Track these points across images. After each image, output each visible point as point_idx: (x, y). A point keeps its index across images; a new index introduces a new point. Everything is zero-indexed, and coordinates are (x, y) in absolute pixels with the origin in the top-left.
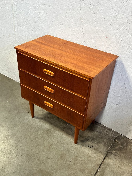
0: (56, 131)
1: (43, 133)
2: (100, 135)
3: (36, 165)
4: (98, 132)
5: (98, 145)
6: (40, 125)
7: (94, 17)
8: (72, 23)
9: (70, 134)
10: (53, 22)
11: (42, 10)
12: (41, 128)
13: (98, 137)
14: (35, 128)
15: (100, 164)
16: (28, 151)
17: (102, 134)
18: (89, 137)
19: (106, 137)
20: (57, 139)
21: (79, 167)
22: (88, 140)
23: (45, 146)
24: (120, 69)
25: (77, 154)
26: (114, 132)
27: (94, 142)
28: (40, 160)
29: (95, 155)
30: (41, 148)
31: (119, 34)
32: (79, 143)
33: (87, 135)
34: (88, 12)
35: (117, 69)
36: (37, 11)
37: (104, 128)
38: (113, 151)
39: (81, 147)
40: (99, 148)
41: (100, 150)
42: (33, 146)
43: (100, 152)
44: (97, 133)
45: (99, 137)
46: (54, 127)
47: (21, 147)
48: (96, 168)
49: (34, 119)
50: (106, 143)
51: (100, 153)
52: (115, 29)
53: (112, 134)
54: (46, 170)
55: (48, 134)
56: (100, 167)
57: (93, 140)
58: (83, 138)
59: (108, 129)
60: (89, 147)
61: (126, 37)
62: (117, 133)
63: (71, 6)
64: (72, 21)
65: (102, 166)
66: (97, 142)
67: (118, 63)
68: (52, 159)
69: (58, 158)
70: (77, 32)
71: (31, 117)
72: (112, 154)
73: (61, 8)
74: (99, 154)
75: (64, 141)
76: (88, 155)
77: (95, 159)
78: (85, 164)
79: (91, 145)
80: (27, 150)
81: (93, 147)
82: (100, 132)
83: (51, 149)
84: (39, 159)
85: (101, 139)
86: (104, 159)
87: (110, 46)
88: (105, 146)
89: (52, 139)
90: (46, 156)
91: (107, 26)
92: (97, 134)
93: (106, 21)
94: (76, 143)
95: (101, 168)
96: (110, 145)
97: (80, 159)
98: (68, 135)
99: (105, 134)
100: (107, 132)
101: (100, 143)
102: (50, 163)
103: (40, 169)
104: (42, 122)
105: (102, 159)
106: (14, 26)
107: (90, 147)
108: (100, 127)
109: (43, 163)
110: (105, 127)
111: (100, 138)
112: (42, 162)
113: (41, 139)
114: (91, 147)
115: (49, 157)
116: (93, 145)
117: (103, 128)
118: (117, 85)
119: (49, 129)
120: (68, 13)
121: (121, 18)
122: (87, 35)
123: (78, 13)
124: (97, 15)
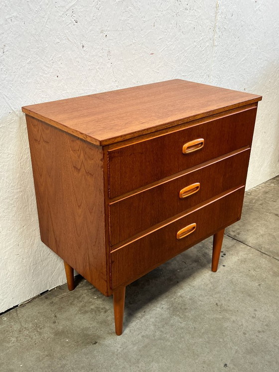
0: (179, 294)
1: (181, 318)
3: (274, 338)
6: (152, 320)
8: (84, 48)
9: (190, 275)
12: (163, 319)
14: (161, 331)
15: (259, 252)
16: (237, 349)
20: (201, 295)
21: (269, 276)
23: (223, 318)
25: (241, 274)
29: (241, 253)
38: (232, 234)
39: (224, 266)
46: (164, 296)
47: (226, 365)
51: (236, 247)
55: (186, 309)
56: (265, 254)
60: (222, 256)
63: (76, 7)
65: (262, 251)
68: (255, 310)
71: (118, 337)
72: (237, 236)
75: (207, 285)
77: (251, 255)
78: (262, 268)
80: (236, 352)
83: (231, 308)
84: (259, 332)
91: (149, 31)
93: (148, 21)
97: (253, 273)
98: (192, 278)
104: (144, 316)
105: (249, 247)
112: (266, 327)
113: (200, 323)
114: (225, 254)
115: (253, 315)
119: (172, 306)
120: (70, 26)
121: (167, 9)
122: (119, 64)
123: (94, 18)
124: (131, 14)
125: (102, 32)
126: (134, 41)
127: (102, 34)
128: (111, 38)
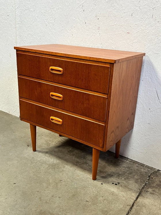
0: (66, 166)
1: (47, 168)
3: (35, 205)
4: (125, 167)
5: (126, 182)
6: (44, 159)
7: (111, 11)
8: (86, 24)
9: (85, 169)
10: (62, 27)
11: (50, 15)
12: (45, 162)
13: (126, 173)
14: (37, 162)
15: (132, 204)
17: (131, 169)
18: (113, 172)
19: (137, 173)
20: (68, 174)
21: (101, 208)
22: (112, 175)
23: (50, 183)
24: (149, 72)
25: (97, 192)
26: (148, 167)
27: (120, 178)
28: (42, 198)
29: (123, 193)
30: (44, 184)
31: (144, 26)
32: (99, 179)
33: (111, 171)
34: (104, 7)
35: (144, 72)
36: (44, 18)
37: (133, 163)
38: (149, 189)
39: (102, 184)
40: (129, 185)
41: (130, 188)
42: (32, 182)
43: (131, 190)
45: (128, 172)
46: (63, 161)
47: (15, 184)
48: (126, 209)
49: (35, 152)
50: (137, 179)
52: (139, 20)
53: (145, 169)
54: (50, 211)
55: (55, 169)
56: (131, 208)
57: (118, 176)
58: (105, 174)
59: (139, 164)
60: (113, 183)
61: (152, 28)
62: (152, 168)
63: (84, 4)
64: (86, 21)
65: (134, 207)
66: (125, 179)
67: (145, 64)
68: (59, 197)
69: (69, 196)
70: (92, 34)
71: (32, 151)
72: (148, 193)
73: (72, 9)
74: (129, 193)
75: (78, 177)
76: (113, 194)
77: (124, 199)
78: (109, 204)
79: (117, 181)
80: (24, 188)
81: (119, 184)
82: (129, 168)
83: (59, 186)
84: (40, 198)
85: (131, 175)
86: (137, 198)
87: (134, 43)
88: (136, 182)
89: (61, 175)
90: (52, 195)
91: (128, 18)
92: (124, 169)
93: (127, 12)
94: (94, 178)
95: (133, 209)
96: (144, 182)
97: (101, 199)
98: (82, 170)
99: (135, 169)
100: (138, 168)
101: (130, 179)
102: (56, 203)
103: (41, 210)
104: (47, 156)
105: (135, 199)
106: (16, 42)
107: (115, 184)
108: (128, 162)
109: (46, 202)
110: (135, 162)
112: (44, 202)
113: (45, 174)
114: (116, 184)
115: (55, 196)
116: (119, 181)
118: (146, 95)
119: (56, 164)
120: (80, 12)
121: (144, 5)
122: (104, 35)
123: (93, 9)
124: (115, 8)
125: (96, 17)
126: (115, 24)
127: (96, 18)
128: (101, 20)
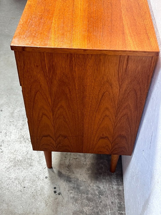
2: (95, 194)
4: (100, 188)
5: (68, 201)
13: (87, 194)
17: (100, 198)
18: (78, 179)
19: (97, 207)
22: (70, 181)
27: (71, 191)
29: (44, 205)
33: (78, 176)
37: (119, 195)
39: (46, 178)
40: (62, 206)
41: (59, 209)
43: (56, 211)
44: (95, 188)
45: (90, 196)
50: (82, 212)
51: (53, 211)
57: (74, 188)
58: (68, 172)
59: (120, 203)
60: (55, 188)
66: (74, 197)
79: (62, 191)
81: (58, 196)
82: (101, 193)
92: (93, 189)
99: (103, 202)
100: (111, 203)
107: (55, 190)
108: (115, 187)
110: (121, 195)
111: (87, 197)
114: (55, 192)
116: (64, 193)
117: (116, 193)
